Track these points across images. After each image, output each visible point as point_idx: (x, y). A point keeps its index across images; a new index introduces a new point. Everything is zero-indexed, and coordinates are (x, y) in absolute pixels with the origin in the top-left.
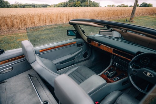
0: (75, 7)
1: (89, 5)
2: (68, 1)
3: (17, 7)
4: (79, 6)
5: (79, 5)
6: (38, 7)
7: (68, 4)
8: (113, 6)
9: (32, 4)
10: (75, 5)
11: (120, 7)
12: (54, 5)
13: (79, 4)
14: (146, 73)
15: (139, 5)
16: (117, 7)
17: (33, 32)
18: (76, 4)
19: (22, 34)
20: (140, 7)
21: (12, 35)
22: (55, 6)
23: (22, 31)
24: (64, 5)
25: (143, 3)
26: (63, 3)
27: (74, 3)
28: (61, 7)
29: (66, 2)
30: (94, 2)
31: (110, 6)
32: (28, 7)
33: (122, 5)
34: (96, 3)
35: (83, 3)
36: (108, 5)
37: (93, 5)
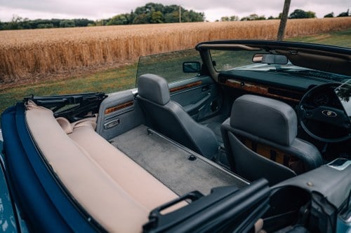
0: (151, 23)
1: (182, 19)
2: (134, 11)
3: (19, 27)
4: (160, 21)
5: (161, 19)
6: (68, 27)
7: (135, 19)
8: (233, 18)
9: (53, 19)
10: (151, 18)
11: (248, 19)
12: (104, 20)
13: (159, 17)
14: (326, 113)
16: (242, 20)
17: (84, 77)
18: (154, 18)
19: (63, 82)
20: (290, 18)
21: (43, 85)
22: (105, 23)
23: (60, 76)
24: (126, 20)
25: (296, 11)
26: (123, 15)
27: (148, 14)
28: (120, 24)
29: (130, 13)
30: (191, 11)
31: (227, 19)
32: (43, 28)
33: (252, 16)
34: (197, 14)
35: (168, 15)
36: (223, 18)
37: (190, 18)
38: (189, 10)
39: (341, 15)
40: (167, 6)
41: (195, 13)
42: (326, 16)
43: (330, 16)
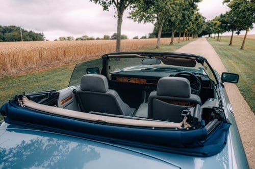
1: (23, 38)
8: (69, 39)
11: (82, 39)
15: (110, 37)
16: (77, 40)
20: (111, 39)
30: (31, 32)
31: (64, 39)
33: (84, 37)
34: (37, 34)
35: (8, 34)
36: (60, 38)
37: (30, 37)
38: (29, 31)
39: (142, 38)
40: (6, 27)
41: (35, 33)
42: (134, 38)
43: (136, 38)
